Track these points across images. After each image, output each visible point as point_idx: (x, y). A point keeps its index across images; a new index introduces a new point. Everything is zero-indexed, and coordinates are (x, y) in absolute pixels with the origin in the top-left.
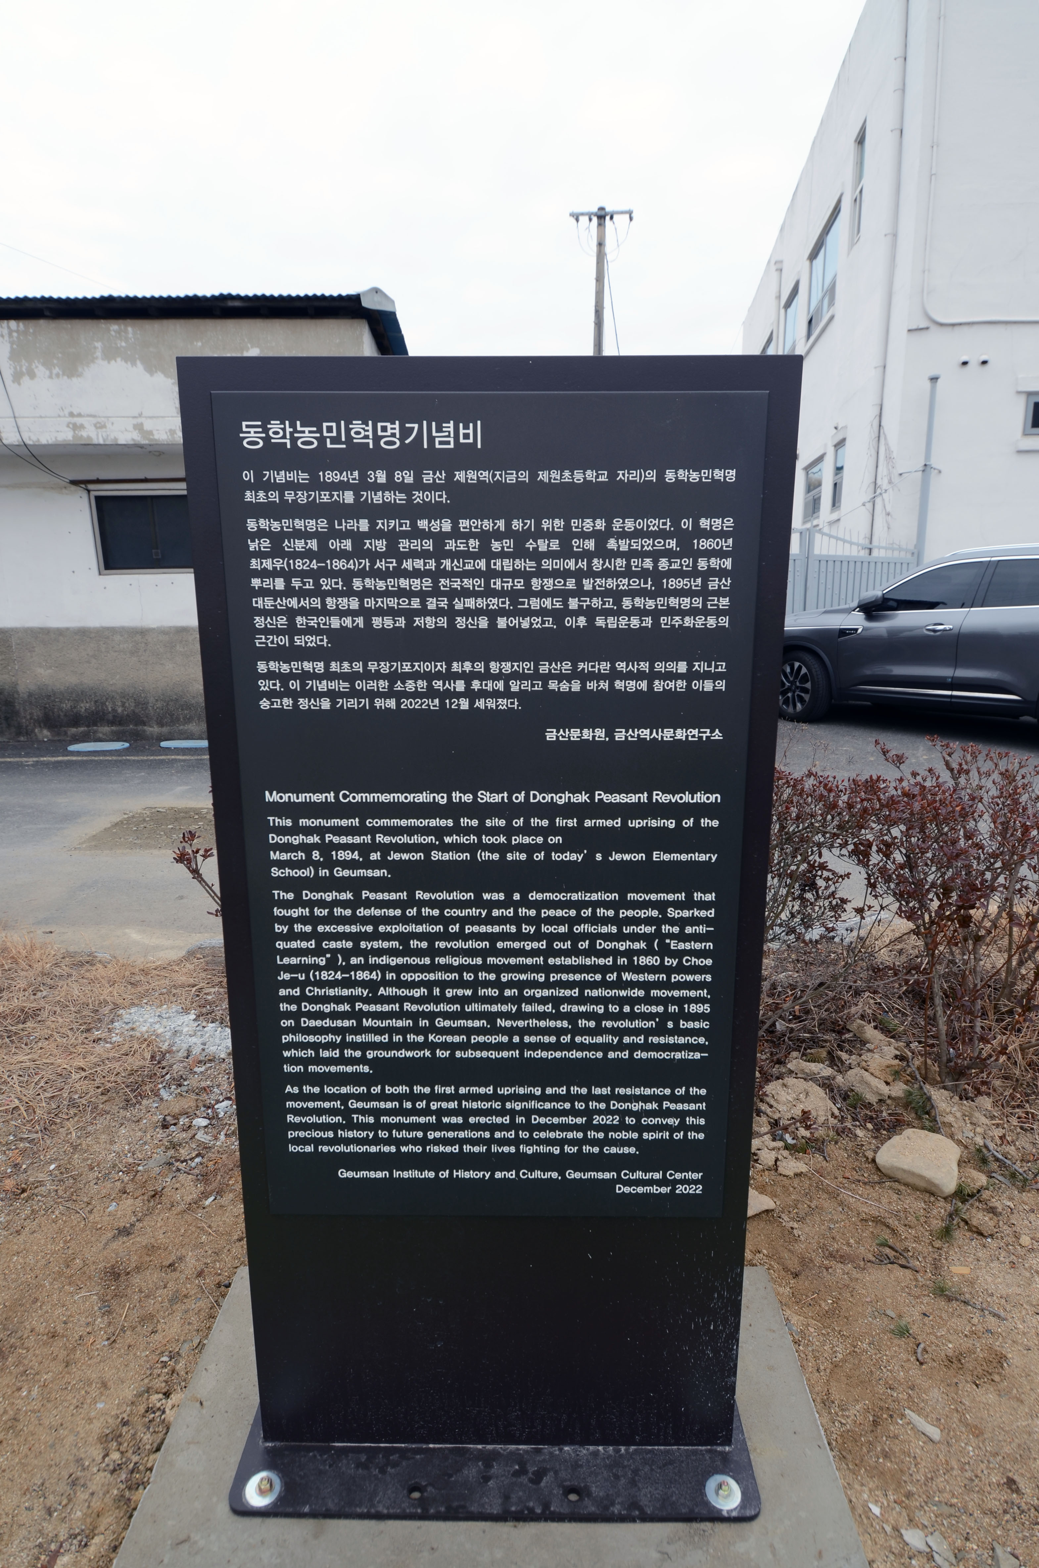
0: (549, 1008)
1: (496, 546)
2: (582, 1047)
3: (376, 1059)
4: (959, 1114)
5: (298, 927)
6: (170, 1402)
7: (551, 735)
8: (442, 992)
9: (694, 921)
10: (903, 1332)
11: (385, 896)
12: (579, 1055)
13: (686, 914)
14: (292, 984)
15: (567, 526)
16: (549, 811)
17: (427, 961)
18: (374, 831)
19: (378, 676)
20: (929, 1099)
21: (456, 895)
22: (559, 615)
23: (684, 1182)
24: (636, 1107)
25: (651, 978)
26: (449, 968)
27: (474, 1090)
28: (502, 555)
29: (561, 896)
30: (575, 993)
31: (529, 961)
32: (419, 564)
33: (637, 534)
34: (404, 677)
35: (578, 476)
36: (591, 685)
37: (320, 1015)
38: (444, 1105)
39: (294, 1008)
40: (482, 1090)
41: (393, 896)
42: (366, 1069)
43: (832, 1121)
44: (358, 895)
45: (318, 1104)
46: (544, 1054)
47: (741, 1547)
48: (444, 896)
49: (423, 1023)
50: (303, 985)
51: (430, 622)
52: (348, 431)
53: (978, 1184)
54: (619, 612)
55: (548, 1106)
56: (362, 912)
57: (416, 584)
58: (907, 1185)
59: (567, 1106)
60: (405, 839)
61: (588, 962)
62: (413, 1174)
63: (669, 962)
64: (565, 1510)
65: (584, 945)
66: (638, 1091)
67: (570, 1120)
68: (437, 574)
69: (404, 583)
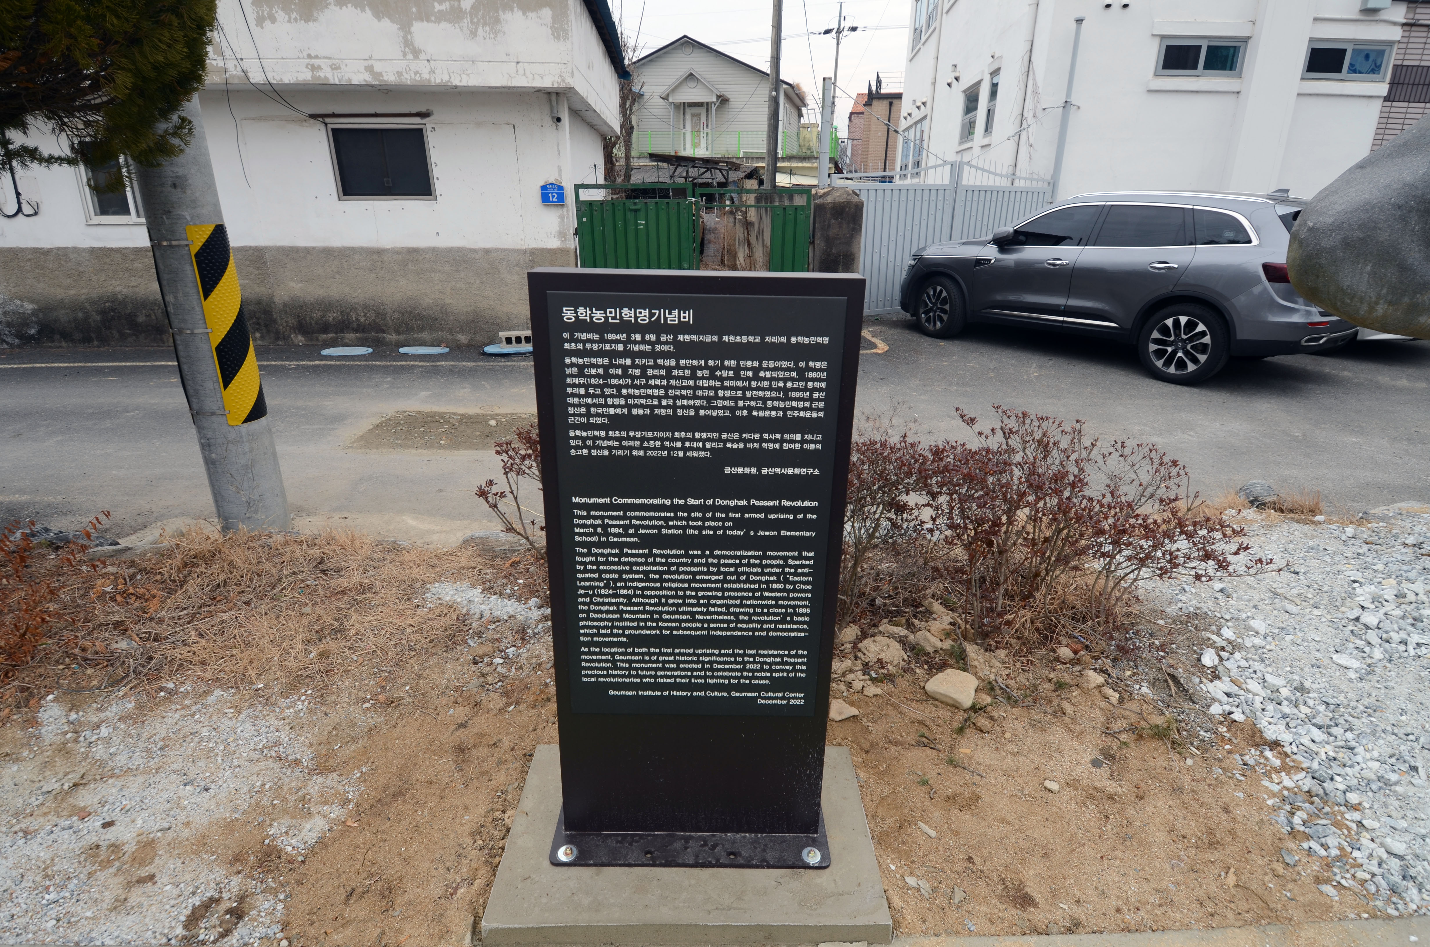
0: (724, 610)
1: (699, 373)
2: (741, 630)
3: (630, 634)
4: (982, 661)
5: (589, 567)
6: (507, 815)
7: (727, 470)
8: (667, 601)
9: (802, 566)
10: (925, 783)
11: (637, 552)
12: (739, 633)
13: (798, 562)
14: (586, 595)
15: (738, 364)
16: (726, 509)
17: (659, 585)
18: (631, 518)
19: (634, 438)
20: (965, 651)
21: (674, 552)
22: (733, 410)
23: (794, 698)
24: (769, 660)
25: (779, 595)
26: (670, 589)
27: (683, 650)
28: (703, 378)
29: (731, 553)
30: (738, 602)
31: (713, 586)
32: (658, 382)
33: (775, 369)
34: (648, 440)
35: (744, 339)
36: (750, 445)
37: (600, 612)
38: (666, 658)
39: (586, 608)
40: (687, 651)
41: (641, 552)
42: (625, 640)
43: (903, 663)
44: (621, 551)
45: (599, 657)
46: (721, 633)
47: (818, 881)
48: (668, 552)
49: (656, 616)
50: (591, 596)
51: (663, 412)
52: (621, 313)
53: (985, 703)
54: (765, 408)
55: (722, 659)
56: (623, 559)
57: (656, 392)
58: (942, 702)
59: (733, 659)
60: (647, 522)
61: (745, 586)
62: (650, 693)
63: (788, 587)
64: (728, 862)
65: (744, 578)
66: (770, 652)
67: (734, 666)
68: (669, 387)
69: (649, 391)
